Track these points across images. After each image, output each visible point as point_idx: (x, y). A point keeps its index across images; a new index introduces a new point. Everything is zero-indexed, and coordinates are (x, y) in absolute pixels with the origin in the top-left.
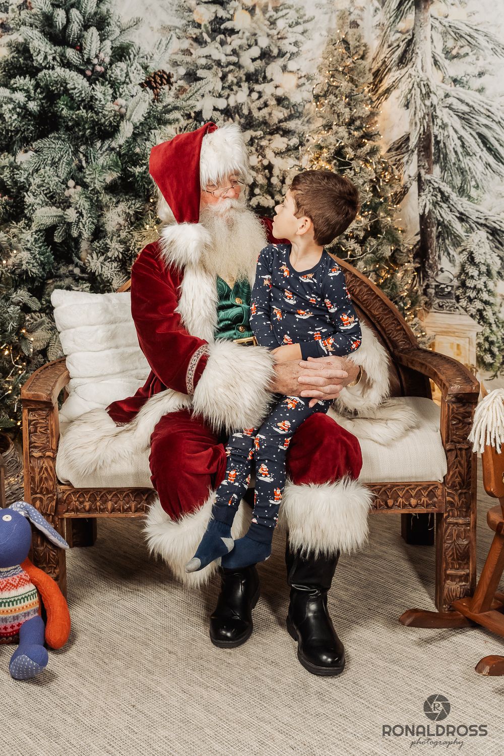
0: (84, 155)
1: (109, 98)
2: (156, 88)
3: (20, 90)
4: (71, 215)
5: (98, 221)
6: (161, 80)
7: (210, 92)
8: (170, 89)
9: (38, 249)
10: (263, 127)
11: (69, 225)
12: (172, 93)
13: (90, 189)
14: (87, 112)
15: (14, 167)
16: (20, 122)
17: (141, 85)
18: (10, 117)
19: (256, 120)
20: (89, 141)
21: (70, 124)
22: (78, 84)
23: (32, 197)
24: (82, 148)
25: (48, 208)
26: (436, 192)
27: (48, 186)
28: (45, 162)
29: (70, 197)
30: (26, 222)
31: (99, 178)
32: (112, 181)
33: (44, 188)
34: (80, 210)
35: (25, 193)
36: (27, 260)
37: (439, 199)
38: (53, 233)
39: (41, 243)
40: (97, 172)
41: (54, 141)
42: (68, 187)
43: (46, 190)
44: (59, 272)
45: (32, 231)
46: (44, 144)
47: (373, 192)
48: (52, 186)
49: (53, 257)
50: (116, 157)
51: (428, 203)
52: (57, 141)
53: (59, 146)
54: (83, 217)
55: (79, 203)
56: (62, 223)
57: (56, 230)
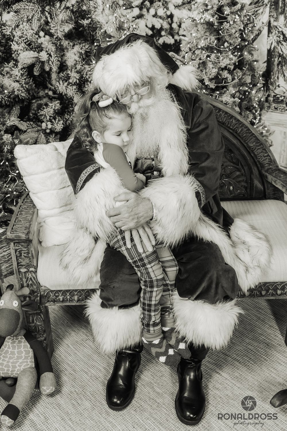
0: (49, 13)
4: (44, 56)
5: (62, 59)
9: (24, 81)
11: (43, 63)
13: (55, 37)
15: (2, 24)
20: (51, 3)
23: (16, 45)
24: (47, 8)
25: (27, 52)
26: (280, 35)
27: (26, 37)
28: (22, 20)
29: (42, 43)
30: (14, 63)
31: (60, 29)
32: (69, 31)
33: (24, 38)
34: (49, 52)
35: (11, 43)
36: (17, 88)
37: (281, 39)
38: (33, 69)
39: (25, 76)
40: (59, 25)
41: (27, 4)
42: (40, 37)
43: (25, 40)
44: (39, 94)
45: (19, 69)
46: (21, 7)
47: (240, 38)
48: (29, 37)
49: (34, 85)
50: (71, 13)
51: (274, 42)
52: (29, 4)
53: (31, 7)
54: (51, 57)
55: (48, 47)
56: (38, 62)
57: (34, 67)
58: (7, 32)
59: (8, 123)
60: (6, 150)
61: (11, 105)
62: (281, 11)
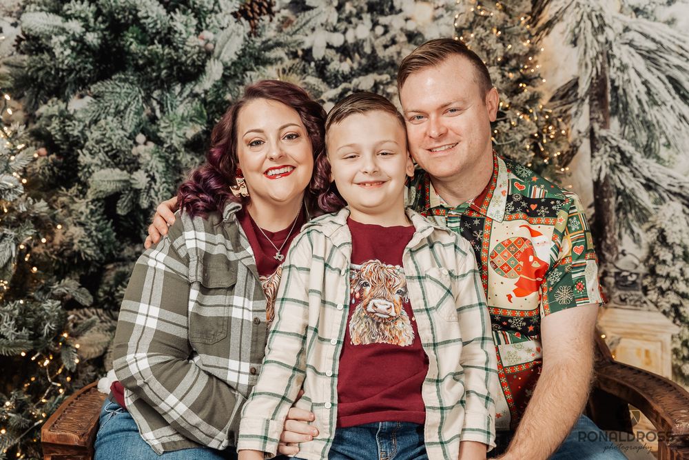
0: (159, 103)
1: (193, 30)
2: (254, 18)
3: (76, 18)
4: (140, 179)
6: (260, 9)
7: (322, 25)
8: (271, 20)
9: (94, 224)
10: (390, 69)
11: (137, 192)
12: (274, 25)
13: (166, 146)
14: (163, 47)
15: (65, 117)
16: (75, 59)
17: (235, 15)
18: (62, 53)
19: (381, 60)
20: (165, 85)
21: (141, 62)
22: (153, 12)
23: (88, 155)
24: (156, 94)
25: (109, 169)
26: (614, 153)
27: (109, 142)
28: (106, 111)
29: (139, 156)
30: (80, 188)
31: (178, 132)
32: (195, 136)
33: (105, 145)
34: (151, 173)
35: (79, 151)
36: (79, 238)
37: (618, 161)
38: (116, 203)
39: (99, 215)
40: (175, 125)
41: (119, 84)
42: (136, 144)
43: (108, 147)
44: (122, 253)
45: (87, 200)
46: (106, 88)
47: (534, 150)
48: (115, 142)
49: (115, 234)
50: (201, 105)
51: (604, 166)
52: (123, 84)
53: (125, 90)
54: (155, 182)
55: (150, 164)
56: (127, 190)
57: (119, 199)
58: (73, 130)
59: (55, 287)
60: (46, 331)
61: (62, 271)
62: (612, 109)
